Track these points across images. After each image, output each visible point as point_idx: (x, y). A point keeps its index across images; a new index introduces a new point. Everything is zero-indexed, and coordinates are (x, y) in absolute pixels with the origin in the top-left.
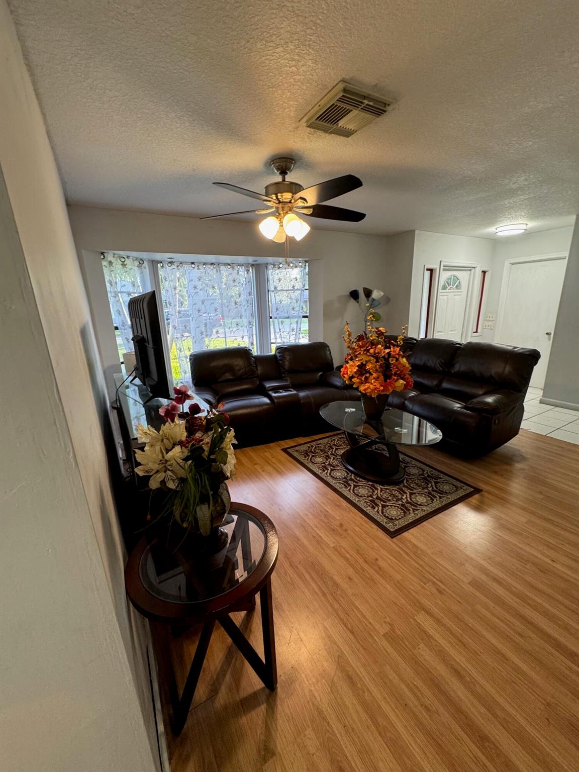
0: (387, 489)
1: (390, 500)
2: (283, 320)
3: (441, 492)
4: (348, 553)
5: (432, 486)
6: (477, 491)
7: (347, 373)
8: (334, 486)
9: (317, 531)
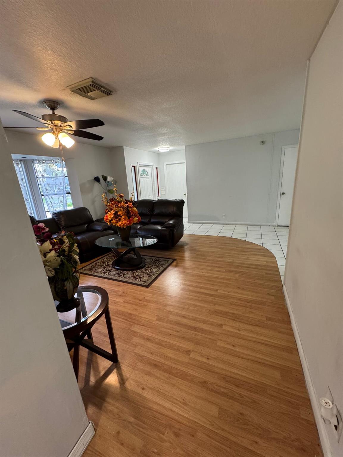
0: (139, 271)
1: (142, 275)
2: (53, 196)
3: (162, 265)
4: (131, 301)
5: (158, 264)
6: (175, 260)
7: (108, 219)
8: (113, 278)
9: (113, 299)
